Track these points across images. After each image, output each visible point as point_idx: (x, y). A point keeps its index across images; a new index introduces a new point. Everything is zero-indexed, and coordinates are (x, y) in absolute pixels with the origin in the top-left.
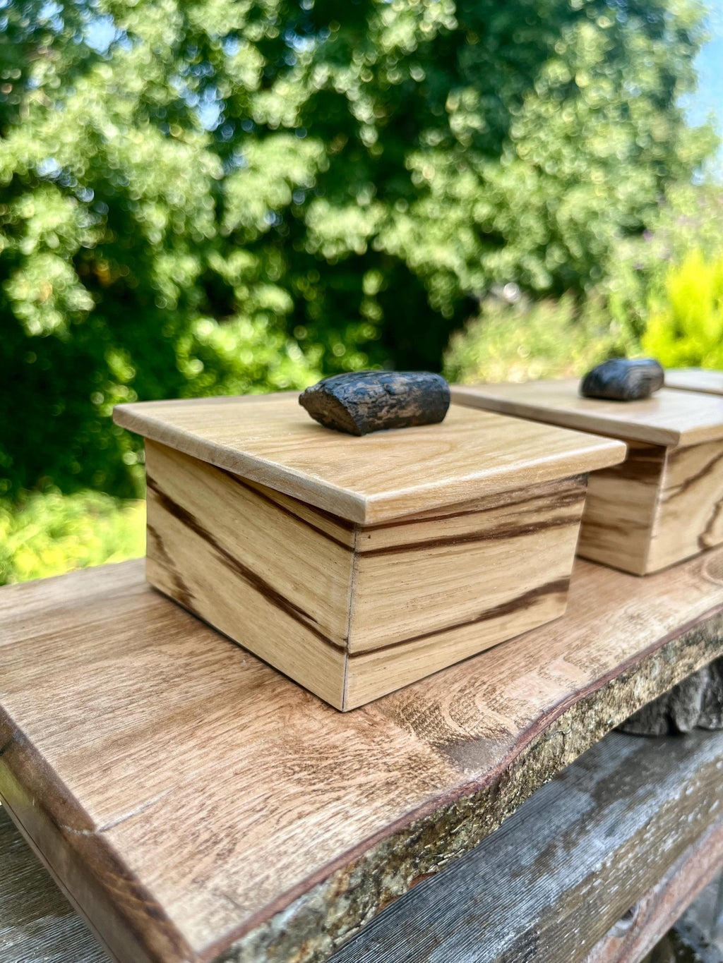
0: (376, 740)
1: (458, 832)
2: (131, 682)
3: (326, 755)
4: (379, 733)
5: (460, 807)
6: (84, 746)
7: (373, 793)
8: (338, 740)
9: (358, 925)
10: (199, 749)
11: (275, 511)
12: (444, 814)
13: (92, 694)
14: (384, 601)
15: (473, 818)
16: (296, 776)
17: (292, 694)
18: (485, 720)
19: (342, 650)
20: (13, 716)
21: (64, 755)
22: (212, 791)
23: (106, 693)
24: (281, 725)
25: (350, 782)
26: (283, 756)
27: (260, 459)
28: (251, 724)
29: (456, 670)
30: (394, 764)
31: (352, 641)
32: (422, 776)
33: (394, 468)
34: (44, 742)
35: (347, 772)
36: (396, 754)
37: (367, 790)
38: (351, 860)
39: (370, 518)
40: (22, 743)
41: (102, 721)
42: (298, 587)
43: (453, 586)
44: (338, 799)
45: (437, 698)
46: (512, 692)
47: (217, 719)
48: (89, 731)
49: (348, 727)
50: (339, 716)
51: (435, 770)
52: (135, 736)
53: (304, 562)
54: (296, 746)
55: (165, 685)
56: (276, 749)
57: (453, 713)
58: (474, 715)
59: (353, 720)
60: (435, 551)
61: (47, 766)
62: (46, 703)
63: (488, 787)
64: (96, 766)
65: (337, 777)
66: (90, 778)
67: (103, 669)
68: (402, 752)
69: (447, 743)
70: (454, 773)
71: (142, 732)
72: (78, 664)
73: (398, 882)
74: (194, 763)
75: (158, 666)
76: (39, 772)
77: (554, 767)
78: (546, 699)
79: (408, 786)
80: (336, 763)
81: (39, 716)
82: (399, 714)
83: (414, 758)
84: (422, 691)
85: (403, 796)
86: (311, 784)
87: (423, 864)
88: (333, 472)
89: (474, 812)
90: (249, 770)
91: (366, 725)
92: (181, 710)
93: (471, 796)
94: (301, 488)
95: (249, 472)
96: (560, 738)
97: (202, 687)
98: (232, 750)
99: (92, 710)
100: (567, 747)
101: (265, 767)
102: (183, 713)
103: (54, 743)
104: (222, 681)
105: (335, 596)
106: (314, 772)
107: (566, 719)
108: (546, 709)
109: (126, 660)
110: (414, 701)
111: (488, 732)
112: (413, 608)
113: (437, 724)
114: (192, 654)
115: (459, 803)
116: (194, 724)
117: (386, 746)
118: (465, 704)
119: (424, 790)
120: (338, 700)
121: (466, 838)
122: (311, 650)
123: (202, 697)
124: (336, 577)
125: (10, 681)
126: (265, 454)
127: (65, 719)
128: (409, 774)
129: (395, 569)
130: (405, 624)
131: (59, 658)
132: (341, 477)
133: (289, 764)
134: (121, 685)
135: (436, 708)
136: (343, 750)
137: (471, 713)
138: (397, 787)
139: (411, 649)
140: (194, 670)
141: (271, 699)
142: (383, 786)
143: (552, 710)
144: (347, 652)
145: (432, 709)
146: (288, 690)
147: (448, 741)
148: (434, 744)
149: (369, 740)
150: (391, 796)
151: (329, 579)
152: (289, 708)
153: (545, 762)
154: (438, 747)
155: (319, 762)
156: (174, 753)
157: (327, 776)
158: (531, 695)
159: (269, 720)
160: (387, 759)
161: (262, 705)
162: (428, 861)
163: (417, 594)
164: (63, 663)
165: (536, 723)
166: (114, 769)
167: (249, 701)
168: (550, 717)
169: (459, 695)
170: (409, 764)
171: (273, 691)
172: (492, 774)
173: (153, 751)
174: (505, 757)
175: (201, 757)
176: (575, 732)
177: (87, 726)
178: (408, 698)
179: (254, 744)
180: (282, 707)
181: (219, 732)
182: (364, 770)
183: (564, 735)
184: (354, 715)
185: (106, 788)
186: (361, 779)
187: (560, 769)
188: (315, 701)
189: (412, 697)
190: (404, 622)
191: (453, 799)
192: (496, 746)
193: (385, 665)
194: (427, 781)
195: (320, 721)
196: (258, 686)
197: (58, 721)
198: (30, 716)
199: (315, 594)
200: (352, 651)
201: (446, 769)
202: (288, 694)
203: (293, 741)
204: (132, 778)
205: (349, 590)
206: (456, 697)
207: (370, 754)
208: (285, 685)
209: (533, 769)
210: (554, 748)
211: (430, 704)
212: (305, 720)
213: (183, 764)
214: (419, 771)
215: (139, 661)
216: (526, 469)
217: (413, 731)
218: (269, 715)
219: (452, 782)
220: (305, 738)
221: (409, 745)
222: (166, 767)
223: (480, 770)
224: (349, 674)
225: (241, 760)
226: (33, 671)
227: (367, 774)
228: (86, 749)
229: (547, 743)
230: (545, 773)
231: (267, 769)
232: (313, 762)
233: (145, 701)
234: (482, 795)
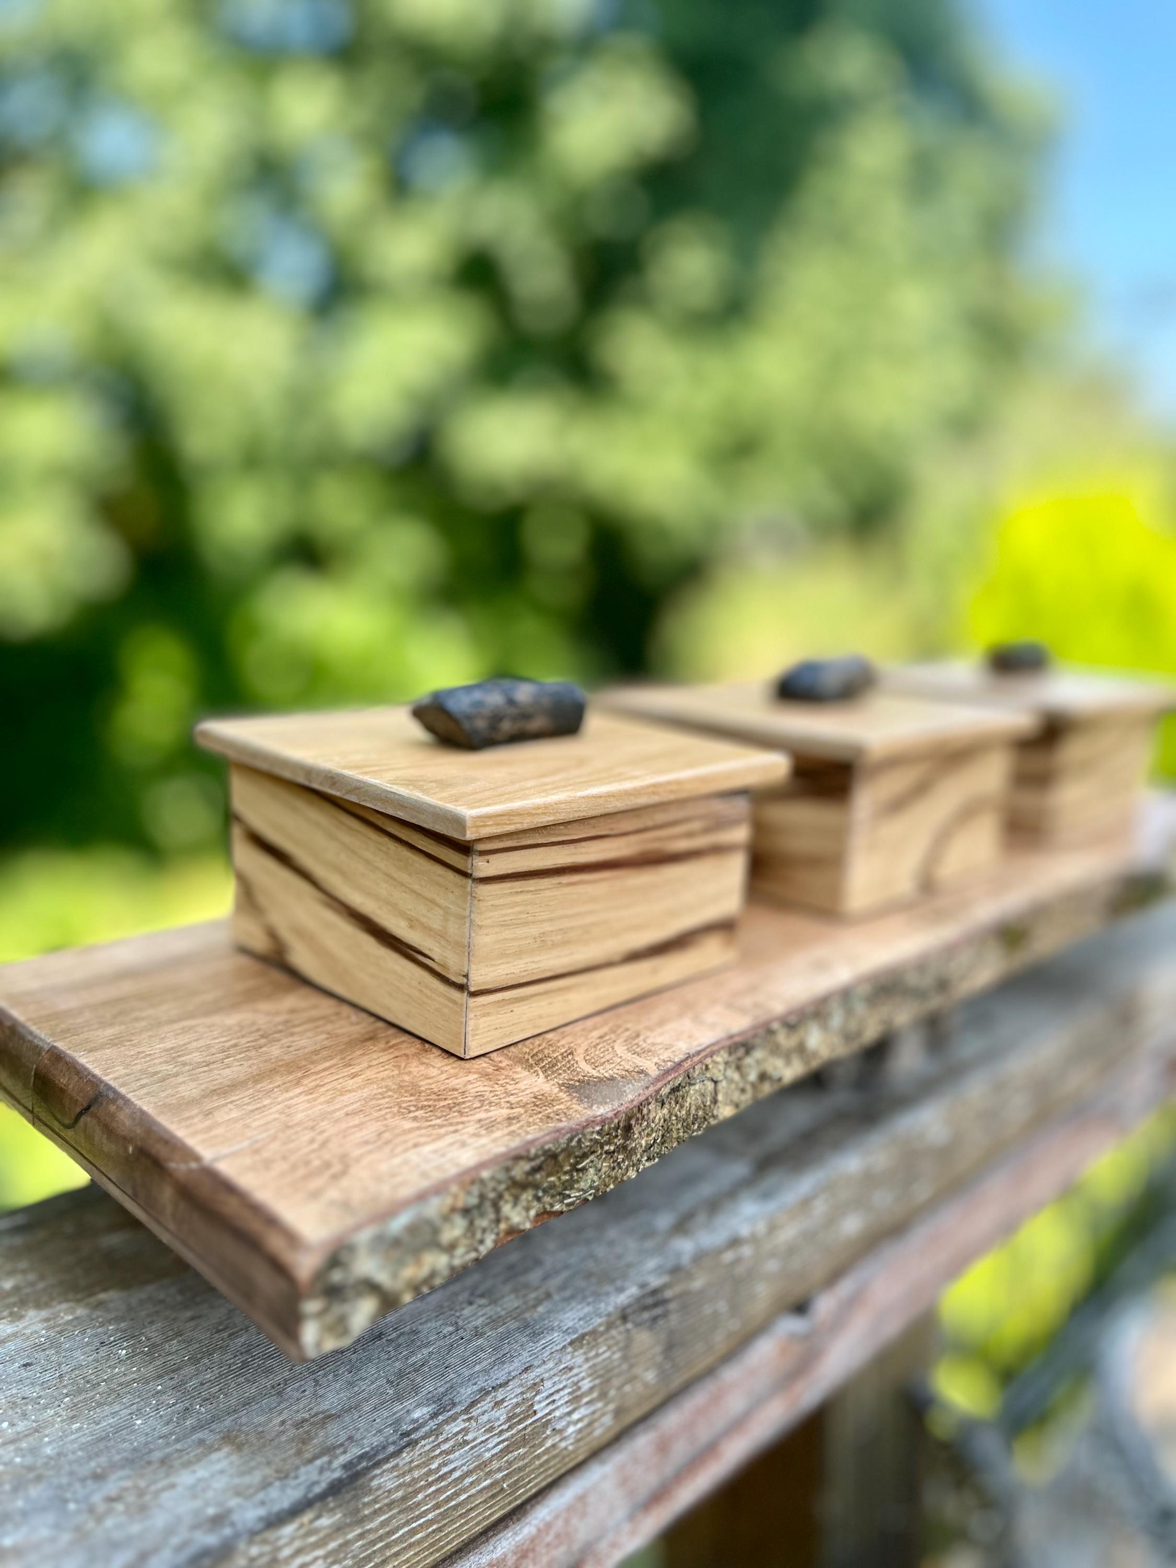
0: (499, 1082)
1: (584, 1170)
2: (224, 1039)
3: (444, 1097)
4: (504, 1077)
5: (585, 1139)
6: (179, 1095)
7: (493, 1126)
8: (458, 1084)
9: (476, 1250)
10: (307, 1095)
11: (386, 840)
12: (568, 1145)
13: (182, 1051)
14: (507, 934)
15: (601, 1154)
16: (412, 1115)
17: (408, 1045)
18: (623, 1063)
19: (461, 987)
20: (97, 1072)
21: (160, 1104)
22: (322, 1128)
23: (197, 1049)
24: (396, 1072)
25: (470, 1118)
26: (397, 1098)
27: (360, 777)
28: (362, 1073)
29: (597, 1019)
30: (518, 1103)
31: (472, 976)
32: (546, 1112)
33: (506, 785)
34: (137, 1093)
35: (467, 1110)
36: (520, 1094)
37: (486, 1124)
38: (467, 1178)
39: (471, 834)
40: (111, 1095)
41: (196, 1074)
42: (413, 923)
43: (589, 919)
44: (456, 1131)
45: (572, 1045)
46: (658, 1037)
47: (325, 1070)
48: (183, 1082)
49: (470, 1072)
50: (462, 1063)
51: (562, 1106)
52: (234, 1086)
53: (418, 895)
54: (414, 1090)
55: (263, 1041)
56: (390, 1093)
57: (588, 1058)
58: (611, 1059)
59: (476, 1067)
60: (565, 879)
61: (143, 1113)
62: (131, 1059)
63: (616, 1121)
64: (196, 1111)
65: (456, 1114)
66: (192, 1121)
67: (191, 1028)
68: (528, 1092)
69: (577, 1084)
70: (581, 1109)
71: (242, 1082)
72: (159, 1024)
73: (520, 1214)
74: (301, 1107)
75: (253, 1024)
76: (134, 1119)
77: (705, 1118)
78: (695, 1043)
79: (531, 1120)
80: (454, 1103)
81: (127, 1071)
82: (528, 1059)
83: (540, 1097)
84: (556, 1038)
85: (525, 1128)
86: (427, 1121)
87: (547, 1199)
88: (437, 790)
89: (602, 1148)
90: (361, 1111)
91: (490, 1070)
92: (284, 1062)
93: (598, 1128)
94: (402, 806)
95: (350, 792)
96: (710, 1086)
97: (305, 1041)
98: (341, 1095)
99: (185, 1064)
100: (720, 1097)
101: (378, 1108)
102: (287, 1065)
103: (148, 1094)
104: (328, 1036)
105: (453, 928)
106: (431, 1111)
107: (716, 1063)
108: (692, 1052)
109: (216, 1019)
110: (545, 1048)
111: (624, 1073)
112: (543, 943)
113: (569, 1068)
114: (293, 1011)
115: (584, 1135)
116: (299, 1075)
117: (509, 1088)
118: (602, 1050)
119: (548, 1123)
120: (459, 1045)
121: (595, 1178)
122: (428, 993)
123: (307, 1050)
124: (453, 908)
125: (87, 1041)
126: (366, 773)
127: (156, 1073)
128: (533, 1110)
129: (519, 898)
130: (533, 962)
131: (137, 1019)
132: (444, 795)
133: (404, 1105)
134: (213, 1042)
135: (570, 1054)
136: (463, 1092)
137: (608, 1057)
138: (519, 1121)
139: (541, 991)
140: (294, 1026)
141: (384, 1050)
142: (504, 1121)
143: (698, 1053)
144: (468, 989)
145: (565, 1054)
146: (404, 1042)
147: (579, 1081)
148: (563, 1085)
149: (492, 1083)
150: (513, 1128)
151: (446, 911)
152: (404, 1058)
153: (693, 1111)
154: (568, 1087)
155: (437, 1103)
156: (280, 1099)
157: (444, 1114)
158: (678, 1039)
159: (383, 1069)
160: (512, 1099)
161: (375, 1056)
162: (553, 1196)
163: (547, 927)
164: (143, 1024)
165: (679, 1064)
166: (216, 1114)
167: (361, 1052)
168: (696, 1059)
169: (598, 1041)
170: (533, 1102)
171: (387, 1042)
172: (622, 1108)
173: (256, 1098)
174: (639, 1095)
175: (308, 1101)
176: (731, 1081)
177: (180, 1079)
178: (539, 1045)
179: (366, 1090)
180: (397, 1057)
181: (326, 1081)
182: (484, 1108)
183: (716, 1082)
184: (478, 1061)
185: (209, 1129)
186: (482, 1115)
187: (713, 1122)
188: (434, 1050)
189: (544, 1045)
190: (532, 959)
191: (577, 1129)
192: (630, 1085)
193: (511, 1007)
194: (552, 1115)
195: (439, 1068)
196: (370, 1039)
197: (150, 1075)
198: (115, 1071)
199: (431, 930)
200: (472, 989)
201: (574, 1106)
202: (404, 1045)
203: (408, 1086)
204: (235, 1120)
205: (468, 920)
206: (594, 1044)
207: (492, 1094)
208: (400, 1037)
209: (676, 1116)
210: (703, 1095)
211: (563, 1050)
212: (422, 1068)
213: (289, 1108)
214: (544, 1108)
215: (232, 1020)
216: (654, 785)
217: (541, 1074)
218: (383, 1064)
219: (578, 1116)
220: (421, 1083)
221: (535, 1086)
222: (271, 1111)
223: (610, 1106)
224: (471, 1015)
225: (352, 1103)
226: (110, 1032)
227: (487, 1111)
228: (183, 1098)
229: (692, 1088)
230: (693, 1124)
231: (380, 1110)
232: (430, 1103)
233: (242, 1055)
234: (610, 1128)
